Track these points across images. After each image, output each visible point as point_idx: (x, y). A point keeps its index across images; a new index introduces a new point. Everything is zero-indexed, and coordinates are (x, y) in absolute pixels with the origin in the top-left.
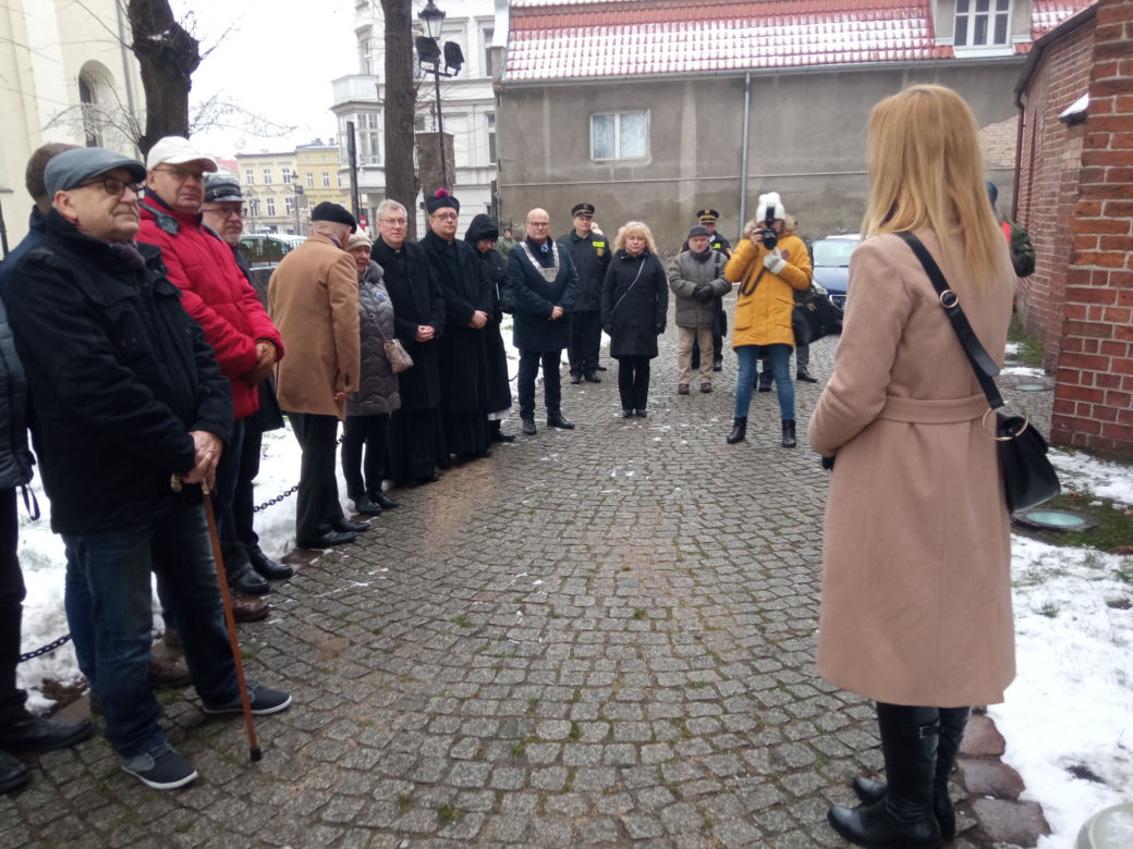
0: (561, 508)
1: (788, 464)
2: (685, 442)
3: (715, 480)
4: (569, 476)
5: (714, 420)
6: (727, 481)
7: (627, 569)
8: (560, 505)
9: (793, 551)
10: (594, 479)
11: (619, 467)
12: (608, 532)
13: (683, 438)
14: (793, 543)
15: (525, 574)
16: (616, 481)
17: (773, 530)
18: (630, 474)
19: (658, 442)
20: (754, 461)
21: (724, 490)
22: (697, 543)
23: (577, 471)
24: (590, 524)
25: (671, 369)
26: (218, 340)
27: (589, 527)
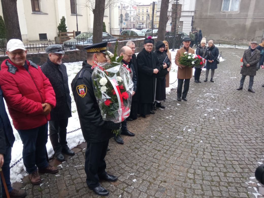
0: (160, 142)
1: (245, 136)
2: (214, 118)
3: (216, 140)
4: (171, 127)
5: (228, 109)
6: (219, 141)
7: (165, 182)
8: (161, 141)
9: (227, 187)
10: (177, 130)
11: (187, 126)
12: (169, 159)
13: (214, 116)
14: (229, 183)
15: (133, 174)
16: (183, 133)
17: (225, 173)
18: (189, 130)
19: (205, 116)
20: (233, 133)
21: (217, 146)
22: (194, 174)
23: (174, 125)
24: (166, 153)
25: (225, 83)
26: (27, 108)
27: (164, 155)
